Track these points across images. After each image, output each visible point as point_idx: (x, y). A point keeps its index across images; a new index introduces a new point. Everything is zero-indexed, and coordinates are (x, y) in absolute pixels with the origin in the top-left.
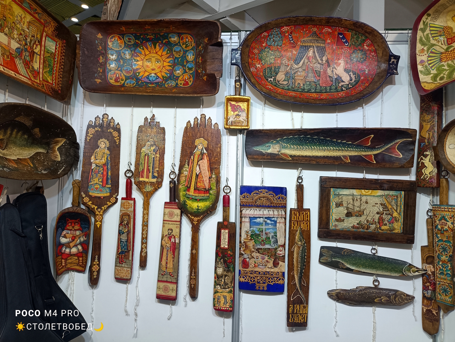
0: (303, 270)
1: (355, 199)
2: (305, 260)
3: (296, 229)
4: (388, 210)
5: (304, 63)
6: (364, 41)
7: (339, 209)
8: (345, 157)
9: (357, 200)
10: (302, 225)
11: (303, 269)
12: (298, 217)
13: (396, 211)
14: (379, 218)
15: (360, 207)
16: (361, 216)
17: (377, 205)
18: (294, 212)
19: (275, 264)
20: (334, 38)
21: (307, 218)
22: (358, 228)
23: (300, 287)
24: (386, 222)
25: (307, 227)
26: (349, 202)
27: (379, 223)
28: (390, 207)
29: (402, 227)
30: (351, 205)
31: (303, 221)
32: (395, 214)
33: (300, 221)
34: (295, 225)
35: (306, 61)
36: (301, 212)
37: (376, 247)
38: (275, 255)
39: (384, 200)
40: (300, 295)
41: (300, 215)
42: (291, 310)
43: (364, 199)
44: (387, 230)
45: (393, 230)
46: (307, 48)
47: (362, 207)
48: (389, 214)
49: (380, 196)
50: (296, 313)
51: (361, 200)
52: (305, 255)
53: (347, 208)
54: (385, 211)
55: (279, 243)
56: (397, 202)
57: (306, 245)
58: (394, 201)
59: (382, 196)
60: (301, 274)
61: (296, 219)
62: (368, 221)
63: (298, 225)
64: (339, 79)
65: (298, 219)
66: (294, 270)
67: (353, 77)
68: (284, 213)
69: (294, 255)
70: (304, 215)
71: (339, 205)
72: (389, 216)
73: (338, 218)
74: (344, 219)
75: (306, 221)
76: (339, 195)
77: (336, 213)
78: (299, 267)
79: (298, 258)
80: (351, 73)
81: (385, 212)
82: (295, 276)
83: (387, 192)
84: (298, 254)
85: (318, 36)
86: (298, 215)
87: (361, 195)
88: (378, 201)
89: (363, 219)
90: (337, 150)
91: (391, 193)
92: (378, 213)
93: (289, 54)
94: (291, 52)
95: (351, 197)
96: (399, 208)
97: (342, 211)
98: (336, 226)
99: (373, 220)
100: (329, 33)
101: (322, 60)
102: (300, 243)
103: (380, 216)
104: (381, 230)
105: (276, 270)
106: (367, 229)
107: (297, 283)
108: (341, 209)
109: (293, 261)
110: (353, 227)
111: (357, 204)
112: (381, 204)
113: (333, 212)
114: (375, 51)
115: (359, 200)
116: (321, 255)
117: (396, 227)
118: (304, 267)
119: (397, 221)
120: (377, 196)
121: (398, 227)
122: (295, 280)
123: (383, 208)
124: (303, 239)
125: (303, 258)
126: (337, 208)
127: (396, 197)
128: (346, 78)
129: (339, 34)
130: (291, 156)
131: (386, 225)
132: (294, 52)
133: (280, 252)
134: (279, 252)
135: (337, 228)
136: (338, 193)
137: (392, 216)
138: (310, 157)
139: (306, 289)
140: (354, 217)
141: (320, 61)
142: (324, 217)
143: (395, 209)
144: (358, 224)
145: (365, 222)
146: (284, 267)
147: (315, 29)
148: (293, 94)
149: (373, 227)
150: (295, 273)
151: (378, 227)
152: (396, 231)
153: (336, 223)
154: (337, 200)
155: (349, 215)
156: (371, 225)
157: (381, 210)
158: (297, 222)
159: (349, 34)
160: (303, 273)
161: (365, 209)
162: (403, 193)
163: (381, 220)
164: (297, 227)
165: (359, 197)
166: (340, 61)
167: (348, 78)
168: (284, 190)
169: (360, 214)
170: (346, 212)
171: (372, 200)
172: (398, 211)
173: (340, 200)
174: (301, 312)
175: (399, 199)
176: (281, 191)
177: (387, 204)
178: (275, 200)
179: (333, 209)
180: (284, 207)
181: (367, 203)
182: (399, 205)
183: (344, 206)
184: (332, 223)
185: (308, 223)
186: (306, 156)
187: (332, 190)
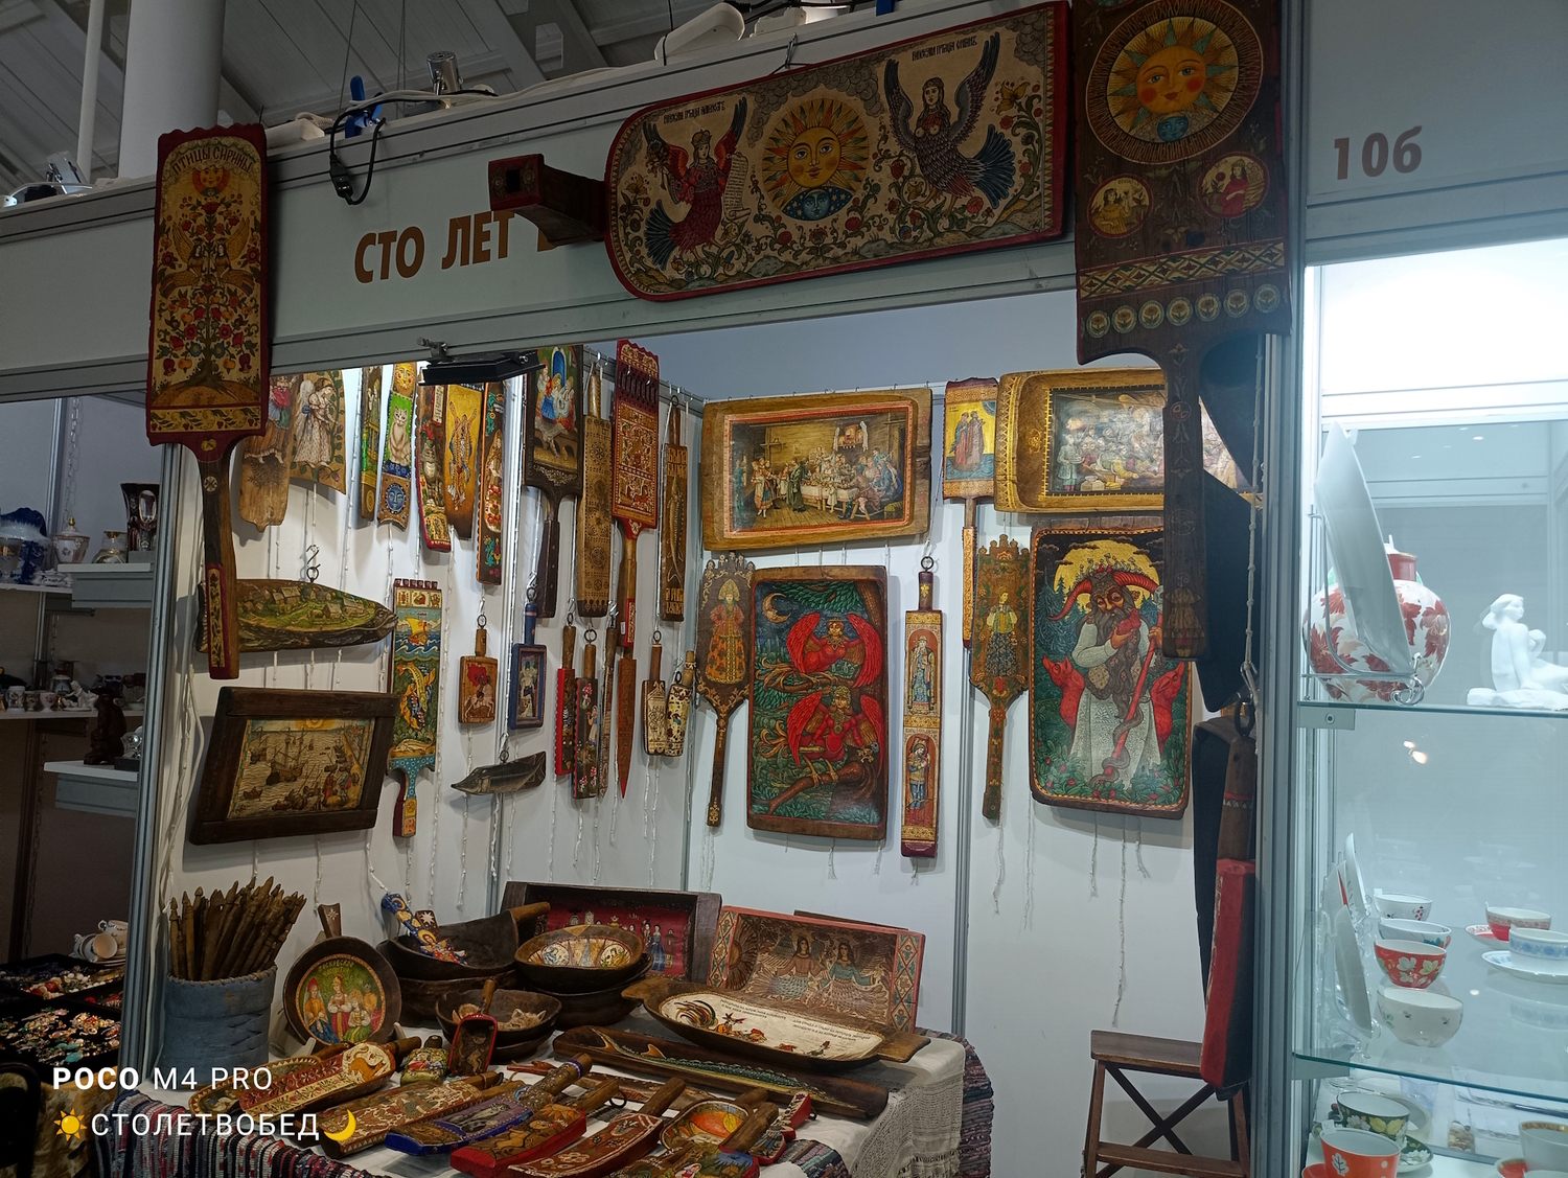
54: (340, 763)
81: (339, 765)
161: (307, 762)
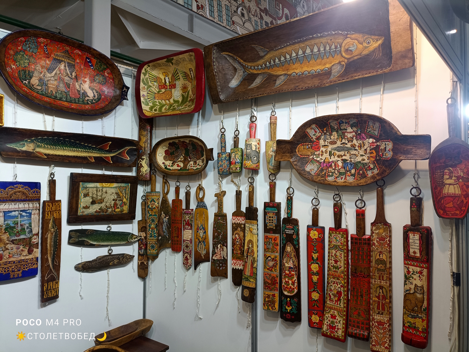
0: (56, 253)
1: (98, 191)
2: (57, 243)
3: (49, 218)
4: (120, 197)
5: (56, 74)
6: (105, 69)
7: (86, 198)
8: (90, 157)
9: (99, 191)
10: (55, 214)
11: (56, 251)
12: (52, 208)
13: (125, 197)
14: (114, 204)
15: (101, 196)
16: (102, 203)
17: (113, 194)
18: (48, 204)
19: (30, 252)
20: (82, 60)
21: (59, 208)
22: (99, 212)
23: (53, 267)
24: (119, 206)
25: (59, 215)
26: (93, 193)
27: (114, 207)
28: (122, 195)
29: (128, 208)
30: (95, 195)
31: (55, 211)
32: (125, 200)
33: (53, 211)
34: (48, 215)
35: (58, 72)
36: (54, 204)
37: (111, 225)
38: (30, 243)
39: (118, 190)
40: (53, 273)
41: (53, 206)
42: (45, 288)
43: (104, 190)
44: (119, 212)
45: (123, 211)
46: (60, 61)
47: (103, 196)
48: (121, 200)
49: (115, 187)
50: (50, 289)
51: (102, 191)
52: (57, 239)
53: (92, 198)
55: (34, 232)
56: (126, 191)
57: (58, 230)
58: (124, 191)
59: (117, 187)
60: (54, 256)
61: (50, 210)
62: (106, 206)
63: (51, 215)
64: (85, 94)
65: (52, 209)
66: (47, 253)
67: (96, 94)
68: (38, 205)
69: (47, 241)
70: (56, 206)
71: (86, 195)
72: (121, 202)
73: (85, 206)
74: (89, 207)
75: (58, 211)
76: (86, 188)
77: (84, 201)
78: (52, 250)
79: (51, 242)
80: (94, 91)
82: (49, 258)
83: (119, 185)
84: (51, 239)
85: (69, 55)
86: (51, 206)
87: (102, 187)
88: (114, 191)
89: (103, 205)
90: (84, 151)
91: (123, 185)
92: (113, 200)
93: (43, 63)
94: (45, 61)
95: (95, 189)
96: (127, 195)
97: (89, 200)
98: (83, 212)
99: (110, 205)
100: (79, 55)
101: (71, 74)
102: (53, 230)
103: (115, 202)
104: (115, 212)
105: (31, 256)
106: (106, 212)
107: (50, 264)
108: (88, 198)
109: (47, 246)
110: (96, 212)
111: (100, 194)
112: (116, 193)
113: (81, 201)
114: (113, 79)
115: (101, 191)
116: (70, 237)
117: (125, 209)
118: (56, 249)
119: (125, 205)
120: (114, 188)
121: (126, 209)
122: (49, 262)
123: (117, 196)
124: (56, 226)
125: (55, 242)
126: (84, 198)
127: (125, 188)
128: (90, 94)
129: (87, 58)
130: (45, 155)
131: (118, 208)
132: (47, 62)
133: (35, 240)
134: (33, 240)
135: (84, 214)
136: (86, 186)
137: (123, 201)
138: (62, 156)
139: (57, 268)
140: (97, 204)
141: (70, 76)
142: (74, 206)
143: (125, 196)
144: (99, 209)
145: (105, 207)
146: (37, 253)
147: (68, 48)
148: (47, 99)
149: (110, 210)
150: (49, 256)
151: (113, 210)
152: (125, 212)
153: (84, 210)
154: (85, 191)
155: (93, 203)
156: (109, 209)
157: (116, 197)
158: (51, 212)
159: (94, 61)
160: (56, 254)
162: (130, 184)
163: (115, 204)
164: (50, 216)
165: (101, 189)
166: (86, 79)
167: (92, 95)
168: (38, 185)
169: (101, 201)
170: (91, 200)
171: (110, 191)
172: (127, 198)
173: (87, 192)
174: (54, 287)
175: (127, 189)
176: (36, 186)
177: (120, 193)
178: (30, 193)
179: (81, 199)
180: (38, 200)
181: (106, 193)
182: (127, 193)
183: (90, 196)
184: (80, 210)
185: (59, 212)
186: (59, 155)
187: (81, 183)
